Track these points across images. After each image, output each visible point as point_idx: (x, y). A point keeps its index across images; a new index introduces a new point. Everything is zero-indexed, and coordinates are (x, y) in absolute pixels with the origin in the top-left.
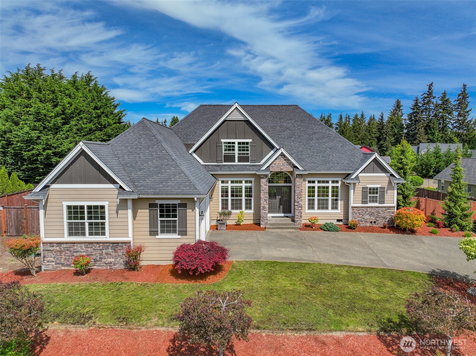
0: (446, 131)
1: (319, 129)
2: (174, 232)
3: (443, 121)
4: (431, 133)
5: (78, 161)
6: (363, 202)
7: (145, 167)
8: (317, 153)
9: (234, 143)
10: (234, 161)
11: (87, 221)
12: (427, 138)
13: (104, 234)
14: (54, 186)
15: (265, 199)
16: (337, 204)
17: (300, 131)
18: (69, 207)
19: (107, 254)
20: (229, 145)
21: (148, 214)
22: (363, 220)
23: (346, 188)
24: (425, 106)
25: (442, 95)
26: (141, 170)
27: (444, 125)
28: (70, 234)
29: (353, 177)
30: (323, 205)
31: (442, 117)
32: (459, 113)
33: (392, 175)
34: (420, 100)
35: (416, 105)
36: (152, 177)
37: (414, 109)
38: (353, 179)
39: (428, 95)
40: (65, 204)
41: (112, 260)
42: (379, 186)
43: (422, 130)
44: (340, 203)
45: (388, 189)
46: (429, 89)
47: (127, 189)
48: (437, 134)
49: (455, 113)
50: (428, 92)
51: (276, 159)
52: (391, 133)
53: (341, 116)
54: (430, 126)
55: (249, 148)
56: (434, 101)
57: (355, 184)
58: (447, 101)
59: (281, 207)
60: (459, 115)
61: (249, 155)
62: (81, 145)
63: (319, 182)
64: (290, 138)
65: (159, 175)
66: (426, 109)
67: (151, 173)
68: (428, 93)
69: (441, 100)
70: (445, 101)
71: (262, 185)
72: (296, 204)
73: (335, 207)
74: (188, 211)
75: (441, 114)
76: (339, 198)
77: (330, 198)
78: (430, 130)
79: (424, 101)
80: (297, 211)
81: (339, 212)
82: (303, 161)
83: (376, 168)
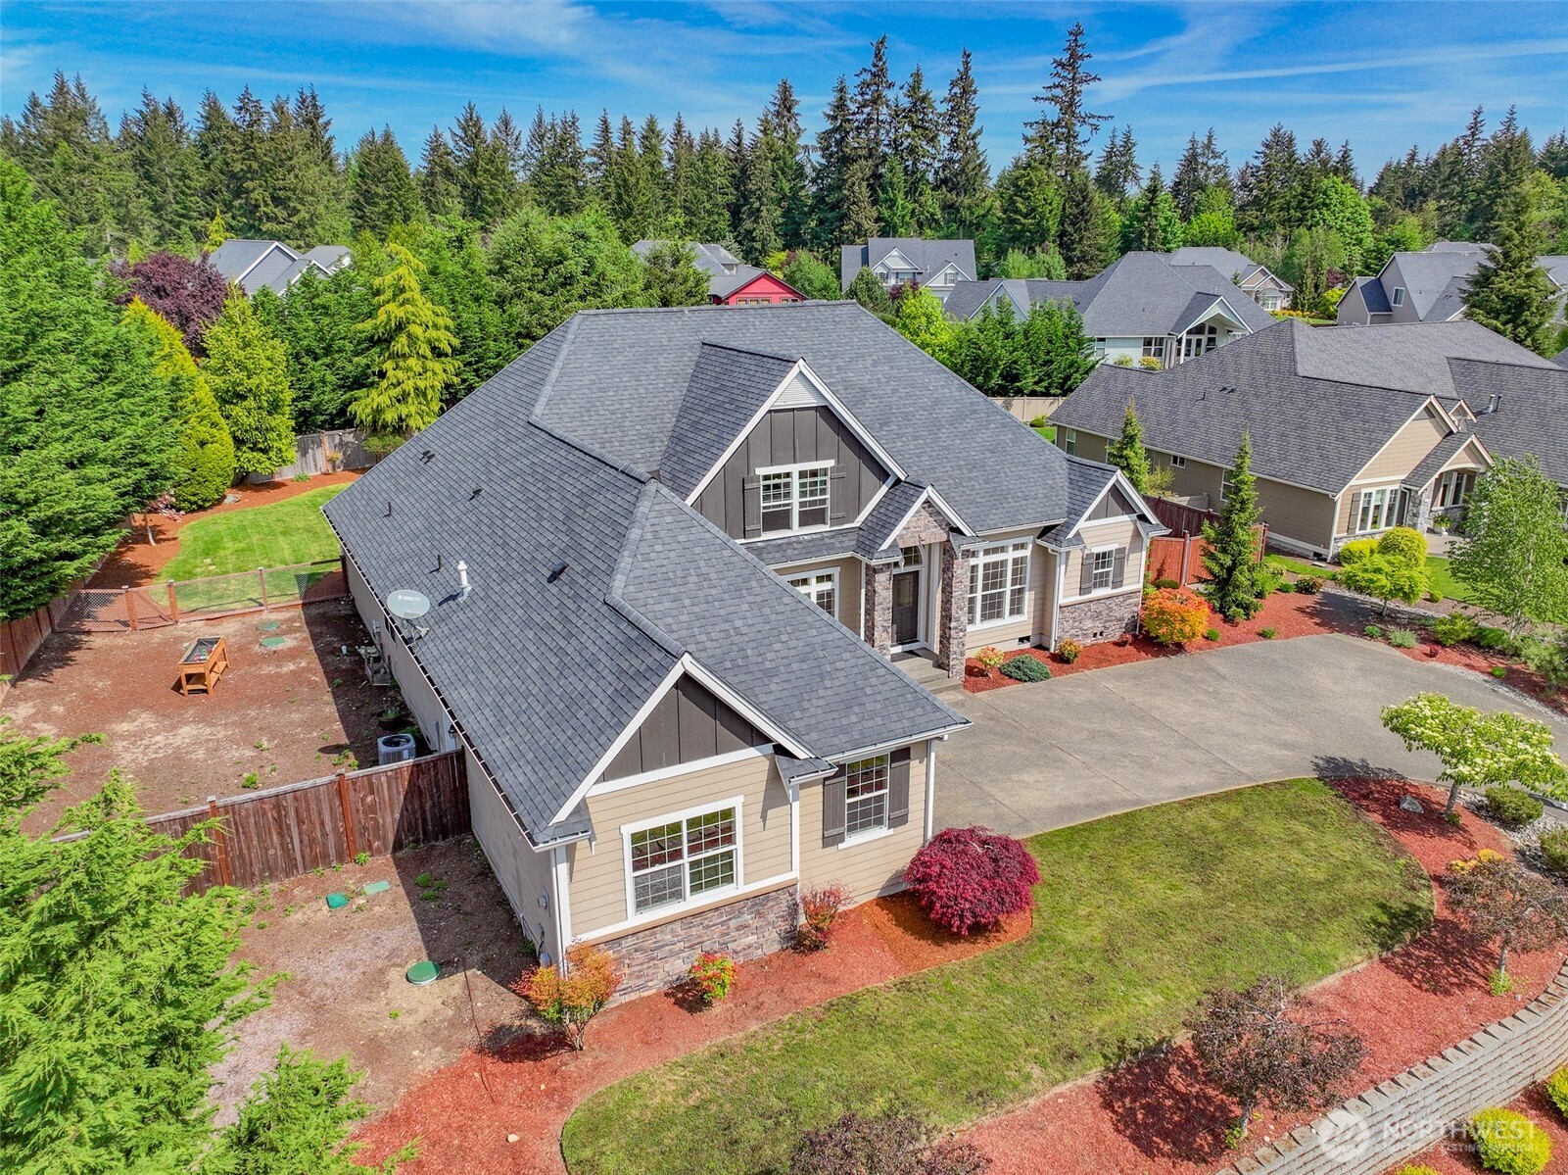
0: (921, 194)
2: (879, 822)
4: (886, 201)
6: (1082, 591)
9: (788, 475)
10: (788, 526)
11: (686, 861)
12: (875, 214)
13: (729, 879)
16: (1020, 601)
17: (901, 398)
18: (639, 837)
19: (740, 928)
20: (777, 481)
21: (820, 798)
22: (1080, 633)
23: (1048, 562)
24: (867, 110)
25: (911, 80)
27: (918, 175)
28: (642, 906)
29: (1071, 535)
30: (993, 610)
31: (912, 150)
32: (953, 141)
33: (1143, 518)
34: (852, 91)
35: (840, 106)
36: (815, 695)
37: (834, 118)
38: (1070, 541)
39: (874, 75)
40: (629, 829)
41: (752, 939)
42: (1113, 547)
43: (863, 192)
44: (1029, 597)
45: (1131, 550)
46: (876, 56)
47: (802, 755)
48: (900, 202)
49: (944, 140)
50: (875, 66)
51: (912, 517)
52: (774, 194)
54: (881, 176)
55: (828, 485)
56: (890, 95)
57: (1069, 554)
58: (924, 99)
60: (954, 145)
61: (828, 504)
62: (685, 664)
63: (987, 552)
66: (869, 121)
68: (874, 70)
69: (908, 96)
70: (920, 102)
71: (878, 588)
74: (912, 765)
75: (908, 141)
76: (1027, 586)
77: (1008, 588)
78: (885, 191)
79: (862, 94)
80: (956, 642)
81: (1023, 622)
83: (1114, 505)
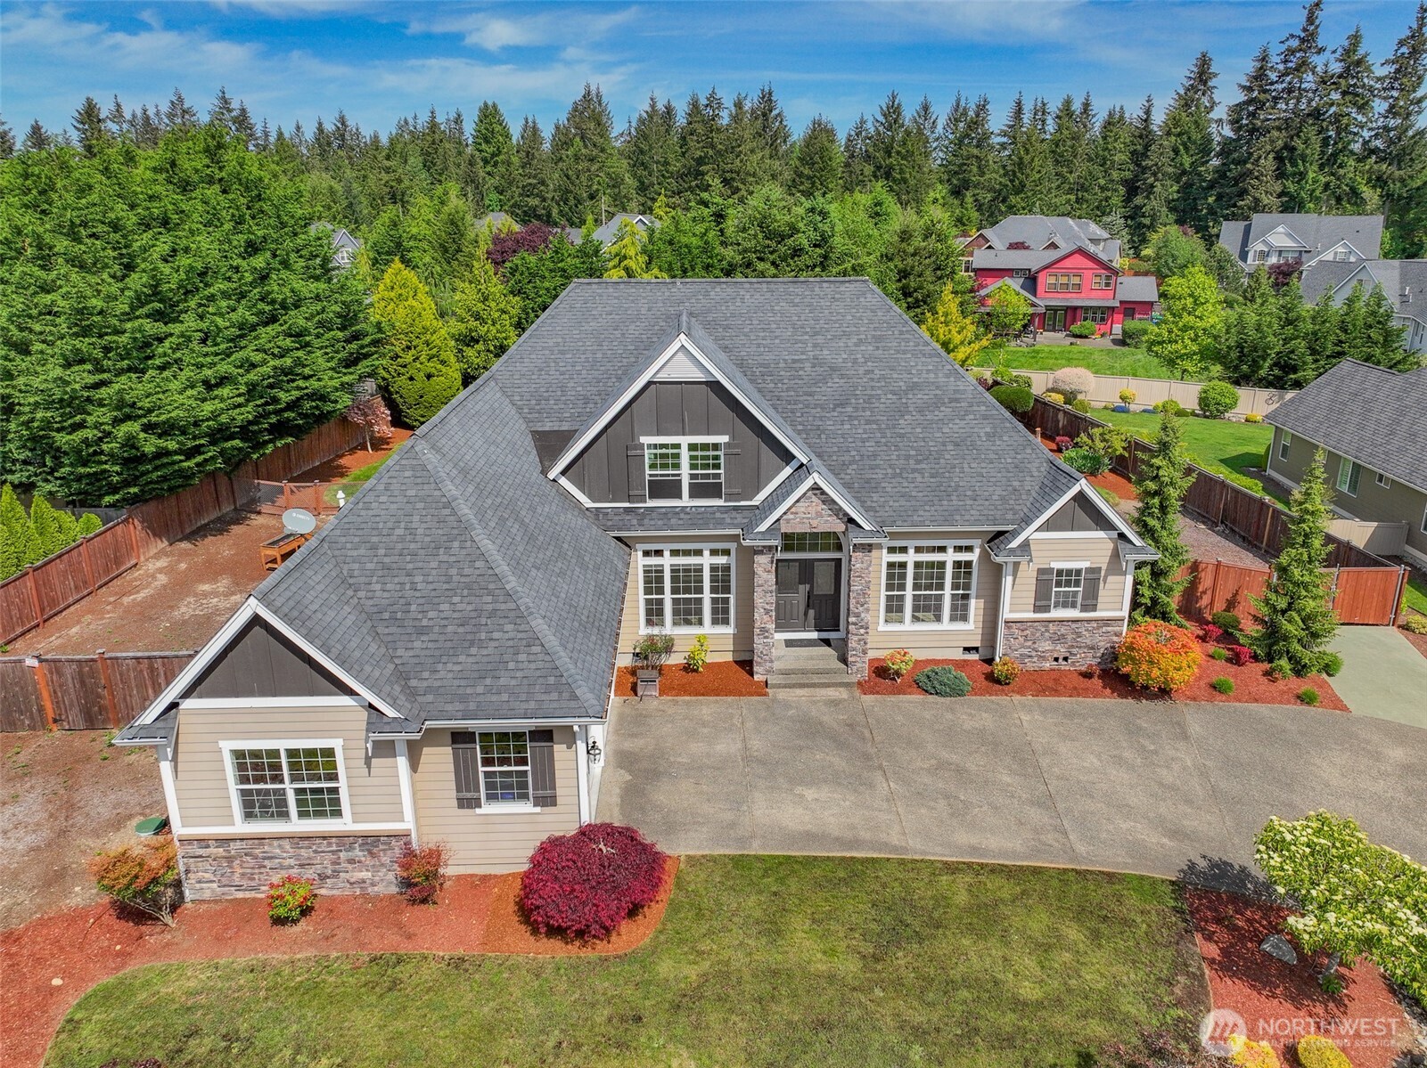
0: (1340, 166)
2: (524, 797)
3: (1338, 133)
4: (1294, 174)
6: (1037, 609)
7: (431, 623)
8: (918, 462)
9: (678, 446)
10: (679, 496)
11: (289, 788)
12: (1279, 189)
13: (337, 813)
14: (187, 704)
15: (768, 607)
16: (965, 608)
18: (238, 754)
19: (352, 861)
20: (664, 451)
21: (451, 758)
22: (1034, 654)
24: (1288, 79)
25: (1346, 43)
26: (422, 631)
27: (1340, 146)
28: (249, 815)
29: (1014, 544)
31: (1337, 118)
32: (1392, 107)
33: (1122, 536)
34: (1275, 59)
35: (1260, 76)
36: (455, 660)
37: (1250, 89)
38: (1012, 550)
39: (1303, 40)
40: (227, 746)
41: (366, 875)
42: (1083, 565)
43: (1268, 164)
44: (975, 606)
46: (1308, 19)
47: (390, 712)
48: (1311, 175)
49: (1380, 106)
50: (1305, 30)
51: (798, 501)
52: (1171, 170)
53: (1019, 104)
54: (1293, 149)
55: (722, 461)
56: (1318, 61)
57: (1016, 565)
58: (1359, 63)
59: (811, 613)
60: (1392, 111)
61: (722, 480)
62: (253, 606)
63: (918, 550)
64: (842, 405)
65: (474, 651)
66: (1290, 91)
67: (449, 644)
68: (1303, 35)
69: (1341, 61)
70: (1353, 63)
71: (759, 570)
73: (960, 614)
74: (556, 747)
75: (1333, 109)
76: (973, 592)
77: (948, 592)
78: (1294, 164)
79: (1286, 62)
81: (971, 629)
82: (875, 489)
83: (1081, 515)
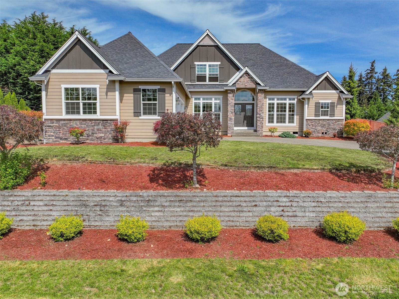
0: (386, 102)
1: (278, 60)
2: (155, 113)
3: (384, 93)
5: (74, 50)
6: (316, 116)
7: (130, 62)
8: (277, 76)
9: (205, 65)
10: (205, 81)
11: (81, 101)
13: (95, 113)
14: (54, 71)
15: (232, 111)
16: (293, 118)
17: (262, 61)
18: (66, 89)
19: (98, 130)
20: (201, 67)
21: (132, 98)
22: (316, 131)
23: (301, 103)
24: (368, 80)
25: (383, 71)
26: (127, 63)
27: (385, 96)
28: (68, 113)
29: (308, 93)
30: (281, 120)
31: (383, 89)
33: (342, 92)
34: (364, 76)
35: (360, 80)
38: (307, 95)
39: (371, 71)
40: (64, 86)
41: (103, 135)
42: (329, 101)
43: (365, 101)
44: (296, 118)
45: (338, 104)
46: (372, 65)
47: (115, 72)
50: (371, 68)
51: (241, 77)
55: (218, 70)
56: (376, 76)
57: (309, 99)
58: (387, 75)
61: (218, 76)
62: (77, 34)
63: (278, 99)
65: (142, 67)
66: (369, 83)
67: (135, 66)
68: (371, 69)
69: (382, 75)
71: (229, 99)
72: (258, 116)
73: (291, 120)
74: (166, 95)
75: (382, 87)
76: (295, 113)
77: (287, 113)
79: (367, 76)
80: (259, 122)
81: (295, 125)
83: (328, 85)
